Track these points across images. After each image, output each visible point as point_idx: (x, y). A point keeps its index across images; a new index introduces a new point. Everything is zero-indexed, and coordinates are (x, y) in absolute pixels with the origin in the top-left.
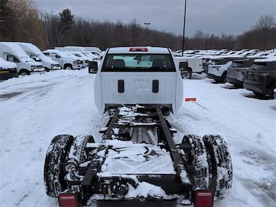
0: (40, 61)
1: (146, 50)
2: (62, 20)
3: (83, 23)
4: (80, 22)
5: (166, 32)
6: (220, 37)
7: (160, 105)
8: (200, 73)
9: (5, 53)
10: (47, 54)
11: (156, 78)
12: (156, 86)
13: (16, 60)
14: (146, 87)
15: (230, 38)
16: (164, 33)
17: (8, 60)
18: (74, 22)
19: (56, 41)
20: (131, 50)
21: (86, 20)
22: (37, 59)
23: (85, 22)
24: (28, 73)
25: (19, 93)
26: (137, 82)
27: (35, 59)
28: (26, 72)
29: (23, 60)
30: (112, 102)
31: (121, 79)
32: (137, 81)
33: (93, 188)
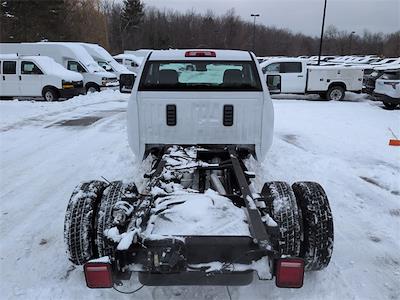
0: (111, 70)
1: (214, 55)
2: (127, 11)
3: (156, 16)
4: (152, 14)
5: (278, 28)
6: (362, 36)
7: (235, 145)
8: (358, 92)
9: (65, 59)
10: (119, 61)
11: (229, 102)
12: (228, 116)
13: (81, 69)
14: (211, 117)
15: (377, 37)
16: (274, 30)
17: (69, 69)
18: (143, 14)
19: (120, 43)
20: (187, 55)
21: (161, 11)
22: (108, 68)
23: (159, 14)
24: (97, 88)
25: (97, 119)
26: (197, 109)
27: (104, 67)
28: (95, 87)
29: (90, 69)
30: (156, 140)
31: (171, 102)
32: (198, 106)
33: (134, 254)
